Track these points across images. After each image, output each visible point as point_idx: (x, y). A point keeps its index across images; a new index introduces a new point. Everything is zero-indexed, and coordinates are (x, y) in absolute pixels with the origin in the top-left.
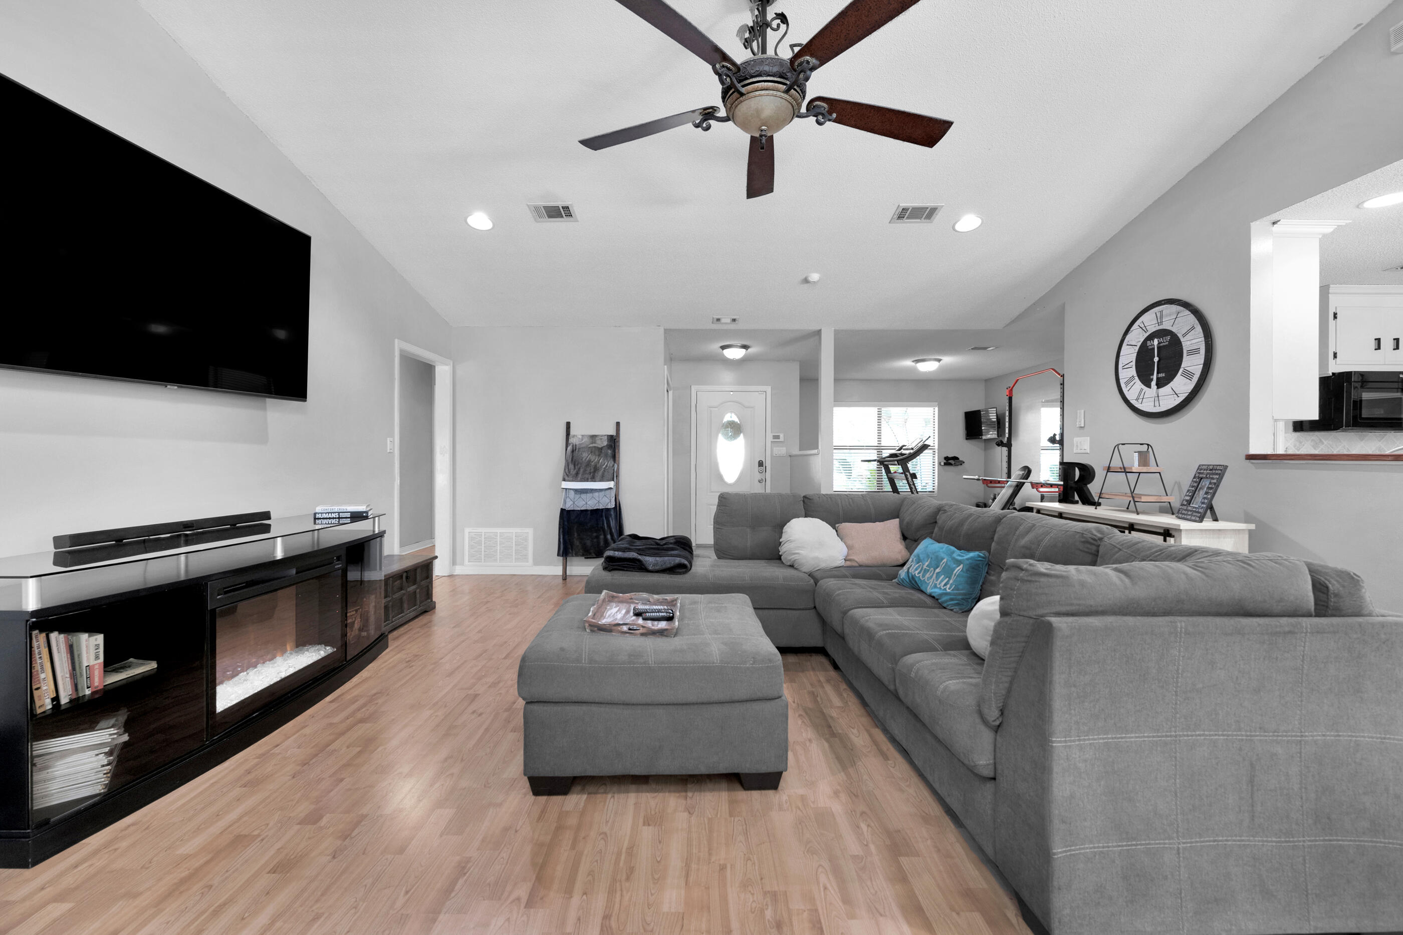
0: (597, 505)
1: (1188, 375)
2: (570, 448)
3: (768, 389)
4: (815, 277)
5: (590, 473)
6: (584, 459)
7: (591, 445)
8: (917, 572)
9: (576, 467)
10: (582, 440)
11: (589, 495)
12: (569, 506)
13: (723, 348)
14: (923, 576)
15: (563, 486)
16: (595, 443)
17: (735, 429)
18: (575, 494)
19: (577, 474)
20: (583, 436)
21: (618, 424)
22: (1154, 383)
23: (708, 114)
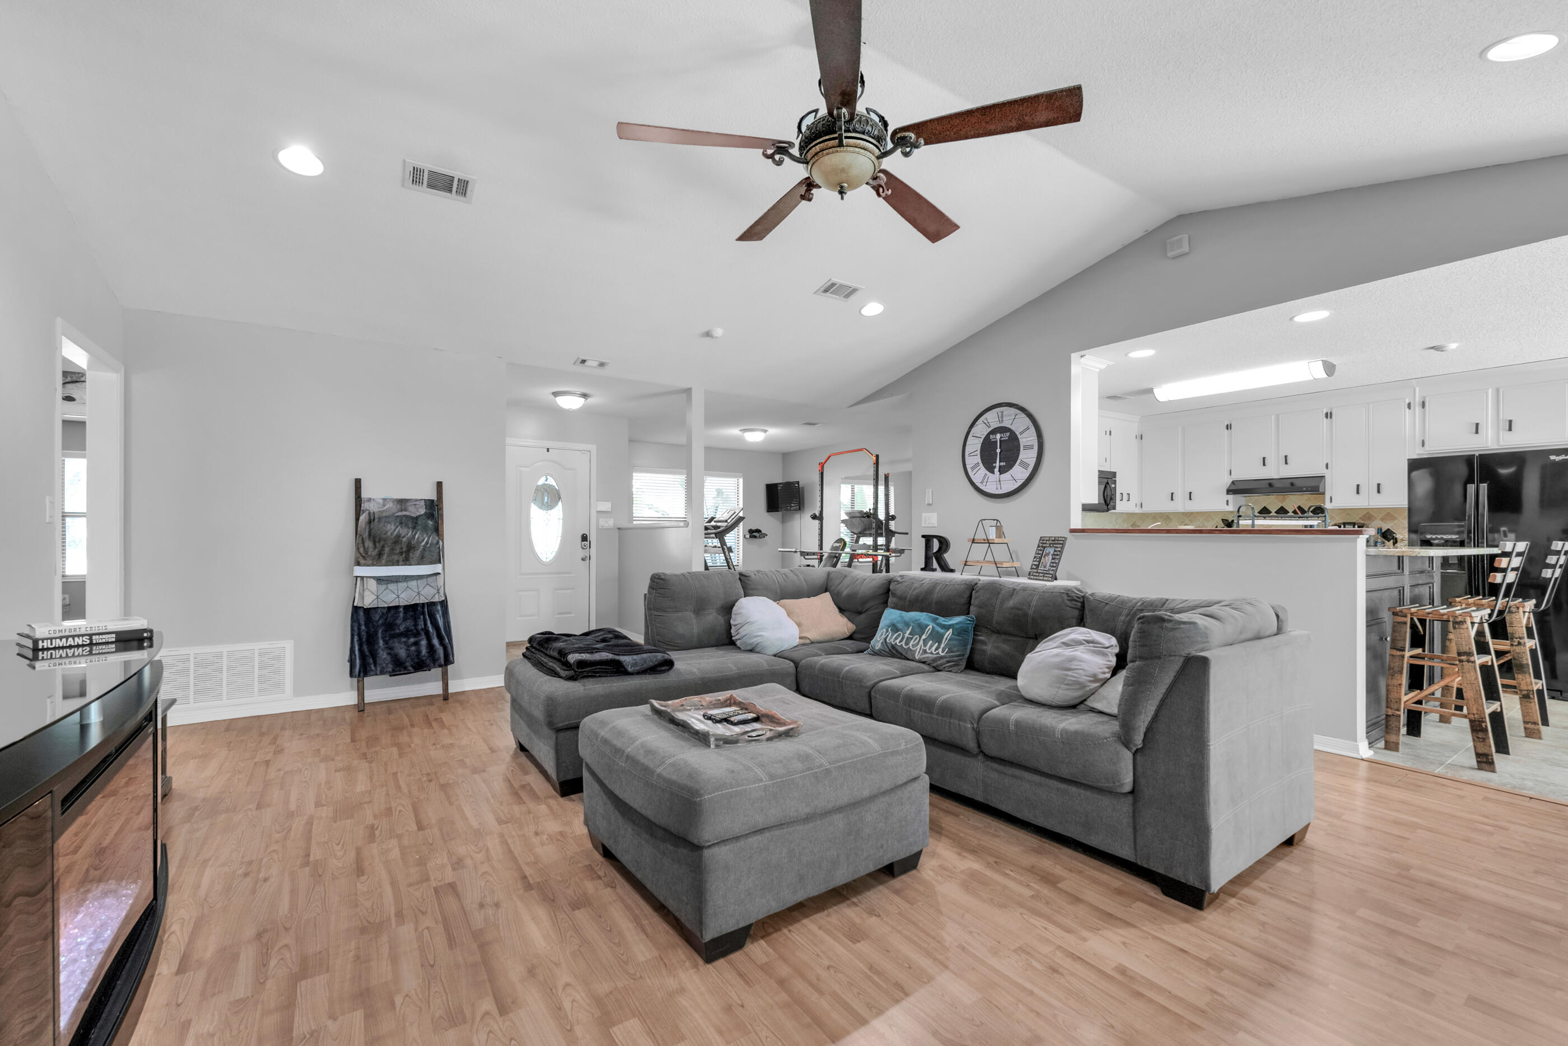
0: (417, 598)
1: (1024, 465)
2: (363, 518)
3: (593, 448)
4: (718, 332)
5: (401, 553)
6: (389, 534)
7: (400, 514)
8: (897, 641)
9: (377, 545)
10: (384, 505)
11: (402, 585)
12: (368, 601)
13: (556, 394)
14: (907, 644)
15: (356, 574)
16: (406, 510)
17: (549, 497)
18: (378, 583)
19: (380, 555)
20: (384, 500)
21: (439, 485)
22: (996, 470)
23: (781, 149)
